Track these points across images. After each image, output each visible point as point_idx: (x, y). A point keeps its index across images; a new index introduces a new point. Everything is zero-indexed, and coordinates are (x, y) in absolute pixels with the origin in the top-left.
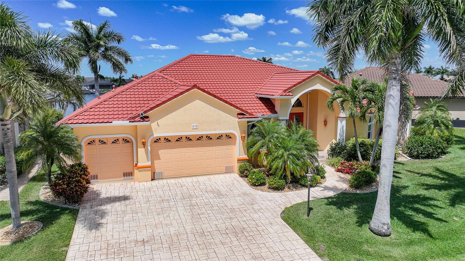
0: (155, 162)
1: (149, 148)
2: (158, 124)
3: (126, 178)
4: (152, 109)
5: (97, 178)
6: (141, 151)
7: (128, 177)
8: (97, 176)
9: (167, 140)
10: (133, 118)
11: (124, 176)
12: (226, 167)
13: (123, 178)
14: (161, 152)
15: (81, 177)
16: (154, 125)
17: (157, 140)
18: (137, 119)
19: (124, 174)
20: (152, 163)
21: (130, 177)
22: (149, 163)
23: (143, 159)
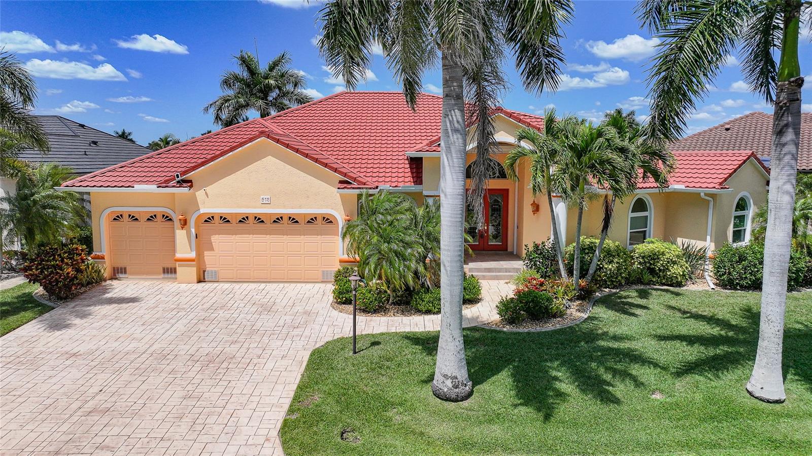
0: (206, 253)
1: (193, 230)
2: (206, 193)
3: (166, 276)
4: (194, 168)
5: (125, 273)
6: (181, 235)
7: (170, 276)
8: (125, 269)
9: (225, 220)
10: (166, 182)
11: (164, 272)
12: (323, 272)
13: (162, 276)
14: (216, 239)
15: (62, 261)
16: (200, 194)
17: (209, 219)
18: (171, 184)
19: (164, 269)
20: (200, 255)
21: (173, 275)
22: (193, 255)
23: (184, 246)
